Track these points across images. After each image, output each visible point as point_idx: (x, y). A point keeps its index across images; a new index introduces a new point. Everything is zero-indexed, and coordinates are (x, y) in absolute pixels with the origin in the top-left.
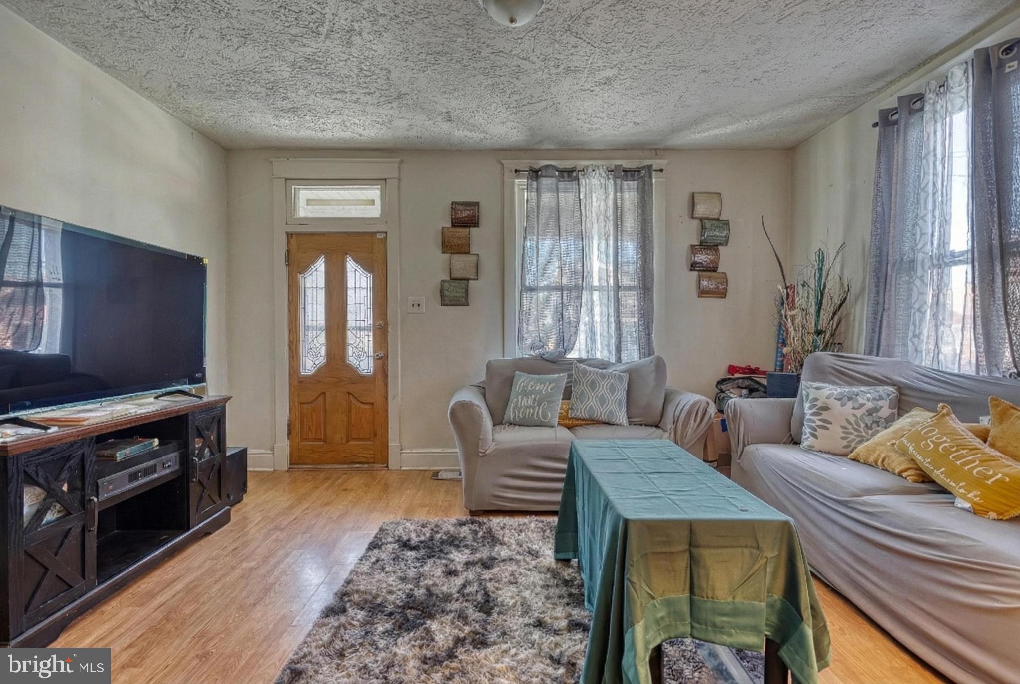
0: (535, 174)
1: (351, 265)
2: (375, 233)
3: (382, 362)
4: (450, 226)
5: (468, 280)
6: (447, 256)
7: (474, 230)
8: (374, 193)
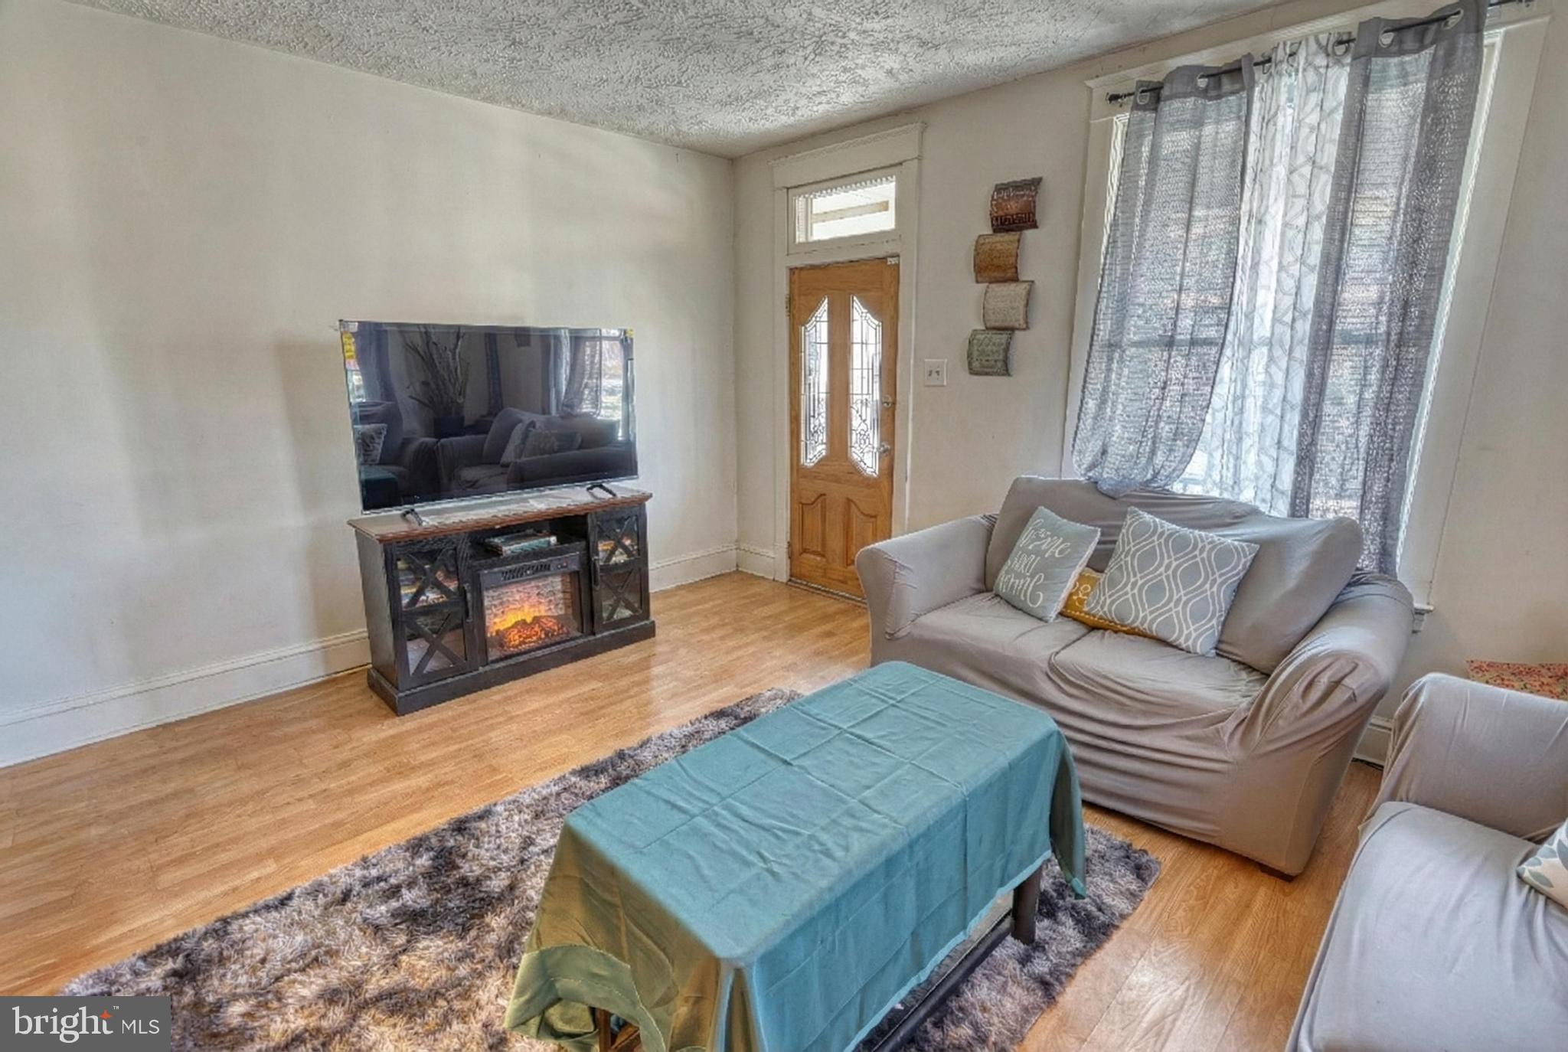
0: (1153, 95)
1: (858, 311)
2: (884, 258)
3: (888, 455)
4: (990, 232)
5: (1012, 329)
6: (982, 286)
7: (1029, 234)
8: (886, 190)
